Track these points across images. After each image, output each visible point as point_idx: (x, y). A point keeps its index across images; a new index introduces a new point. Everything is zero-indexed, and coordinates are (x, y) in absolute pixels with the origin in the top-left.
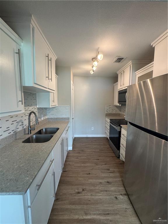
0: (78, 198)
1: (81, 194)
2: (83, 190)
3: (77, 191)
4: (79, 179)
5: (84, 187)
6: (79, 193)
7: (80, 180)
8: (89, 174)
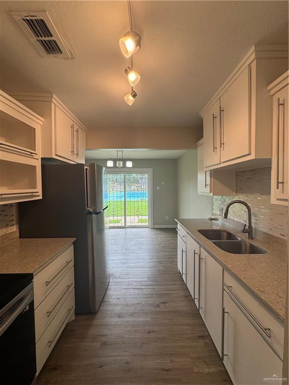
0: (163, 298)
1: (161, 301)
2: (158, 306)
3: (167, 305)
4: (168, 321)
5: (157, 309)
6: (164, 303)
7: (166, 320)
8: (149, 333)
